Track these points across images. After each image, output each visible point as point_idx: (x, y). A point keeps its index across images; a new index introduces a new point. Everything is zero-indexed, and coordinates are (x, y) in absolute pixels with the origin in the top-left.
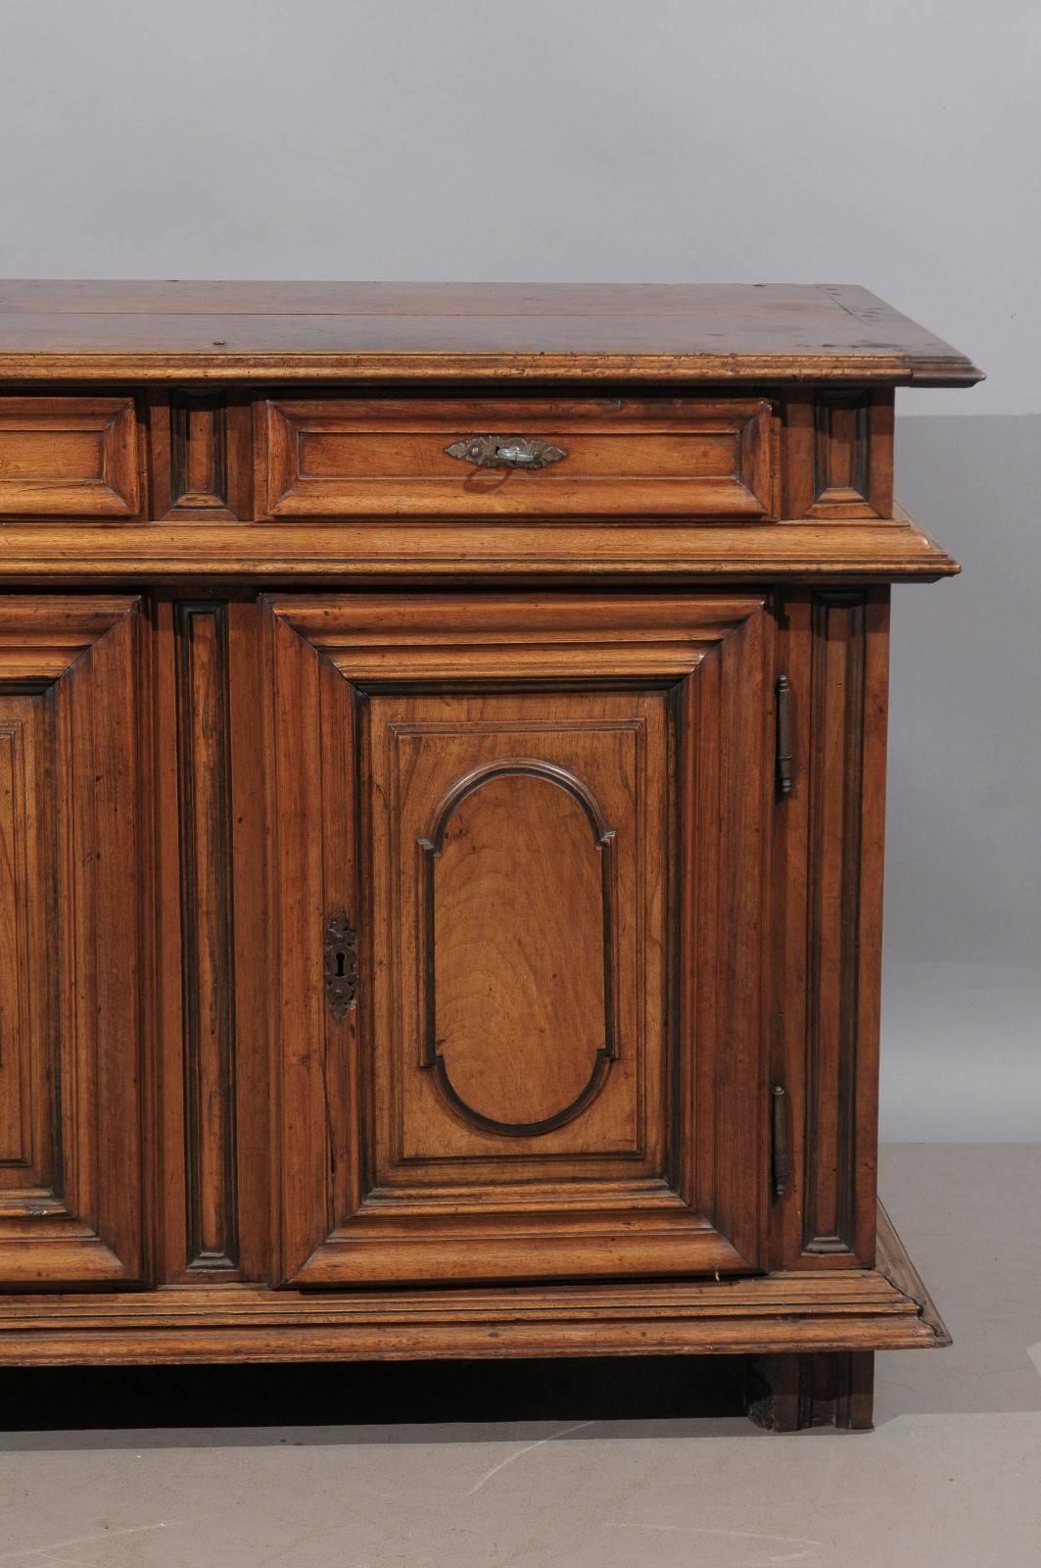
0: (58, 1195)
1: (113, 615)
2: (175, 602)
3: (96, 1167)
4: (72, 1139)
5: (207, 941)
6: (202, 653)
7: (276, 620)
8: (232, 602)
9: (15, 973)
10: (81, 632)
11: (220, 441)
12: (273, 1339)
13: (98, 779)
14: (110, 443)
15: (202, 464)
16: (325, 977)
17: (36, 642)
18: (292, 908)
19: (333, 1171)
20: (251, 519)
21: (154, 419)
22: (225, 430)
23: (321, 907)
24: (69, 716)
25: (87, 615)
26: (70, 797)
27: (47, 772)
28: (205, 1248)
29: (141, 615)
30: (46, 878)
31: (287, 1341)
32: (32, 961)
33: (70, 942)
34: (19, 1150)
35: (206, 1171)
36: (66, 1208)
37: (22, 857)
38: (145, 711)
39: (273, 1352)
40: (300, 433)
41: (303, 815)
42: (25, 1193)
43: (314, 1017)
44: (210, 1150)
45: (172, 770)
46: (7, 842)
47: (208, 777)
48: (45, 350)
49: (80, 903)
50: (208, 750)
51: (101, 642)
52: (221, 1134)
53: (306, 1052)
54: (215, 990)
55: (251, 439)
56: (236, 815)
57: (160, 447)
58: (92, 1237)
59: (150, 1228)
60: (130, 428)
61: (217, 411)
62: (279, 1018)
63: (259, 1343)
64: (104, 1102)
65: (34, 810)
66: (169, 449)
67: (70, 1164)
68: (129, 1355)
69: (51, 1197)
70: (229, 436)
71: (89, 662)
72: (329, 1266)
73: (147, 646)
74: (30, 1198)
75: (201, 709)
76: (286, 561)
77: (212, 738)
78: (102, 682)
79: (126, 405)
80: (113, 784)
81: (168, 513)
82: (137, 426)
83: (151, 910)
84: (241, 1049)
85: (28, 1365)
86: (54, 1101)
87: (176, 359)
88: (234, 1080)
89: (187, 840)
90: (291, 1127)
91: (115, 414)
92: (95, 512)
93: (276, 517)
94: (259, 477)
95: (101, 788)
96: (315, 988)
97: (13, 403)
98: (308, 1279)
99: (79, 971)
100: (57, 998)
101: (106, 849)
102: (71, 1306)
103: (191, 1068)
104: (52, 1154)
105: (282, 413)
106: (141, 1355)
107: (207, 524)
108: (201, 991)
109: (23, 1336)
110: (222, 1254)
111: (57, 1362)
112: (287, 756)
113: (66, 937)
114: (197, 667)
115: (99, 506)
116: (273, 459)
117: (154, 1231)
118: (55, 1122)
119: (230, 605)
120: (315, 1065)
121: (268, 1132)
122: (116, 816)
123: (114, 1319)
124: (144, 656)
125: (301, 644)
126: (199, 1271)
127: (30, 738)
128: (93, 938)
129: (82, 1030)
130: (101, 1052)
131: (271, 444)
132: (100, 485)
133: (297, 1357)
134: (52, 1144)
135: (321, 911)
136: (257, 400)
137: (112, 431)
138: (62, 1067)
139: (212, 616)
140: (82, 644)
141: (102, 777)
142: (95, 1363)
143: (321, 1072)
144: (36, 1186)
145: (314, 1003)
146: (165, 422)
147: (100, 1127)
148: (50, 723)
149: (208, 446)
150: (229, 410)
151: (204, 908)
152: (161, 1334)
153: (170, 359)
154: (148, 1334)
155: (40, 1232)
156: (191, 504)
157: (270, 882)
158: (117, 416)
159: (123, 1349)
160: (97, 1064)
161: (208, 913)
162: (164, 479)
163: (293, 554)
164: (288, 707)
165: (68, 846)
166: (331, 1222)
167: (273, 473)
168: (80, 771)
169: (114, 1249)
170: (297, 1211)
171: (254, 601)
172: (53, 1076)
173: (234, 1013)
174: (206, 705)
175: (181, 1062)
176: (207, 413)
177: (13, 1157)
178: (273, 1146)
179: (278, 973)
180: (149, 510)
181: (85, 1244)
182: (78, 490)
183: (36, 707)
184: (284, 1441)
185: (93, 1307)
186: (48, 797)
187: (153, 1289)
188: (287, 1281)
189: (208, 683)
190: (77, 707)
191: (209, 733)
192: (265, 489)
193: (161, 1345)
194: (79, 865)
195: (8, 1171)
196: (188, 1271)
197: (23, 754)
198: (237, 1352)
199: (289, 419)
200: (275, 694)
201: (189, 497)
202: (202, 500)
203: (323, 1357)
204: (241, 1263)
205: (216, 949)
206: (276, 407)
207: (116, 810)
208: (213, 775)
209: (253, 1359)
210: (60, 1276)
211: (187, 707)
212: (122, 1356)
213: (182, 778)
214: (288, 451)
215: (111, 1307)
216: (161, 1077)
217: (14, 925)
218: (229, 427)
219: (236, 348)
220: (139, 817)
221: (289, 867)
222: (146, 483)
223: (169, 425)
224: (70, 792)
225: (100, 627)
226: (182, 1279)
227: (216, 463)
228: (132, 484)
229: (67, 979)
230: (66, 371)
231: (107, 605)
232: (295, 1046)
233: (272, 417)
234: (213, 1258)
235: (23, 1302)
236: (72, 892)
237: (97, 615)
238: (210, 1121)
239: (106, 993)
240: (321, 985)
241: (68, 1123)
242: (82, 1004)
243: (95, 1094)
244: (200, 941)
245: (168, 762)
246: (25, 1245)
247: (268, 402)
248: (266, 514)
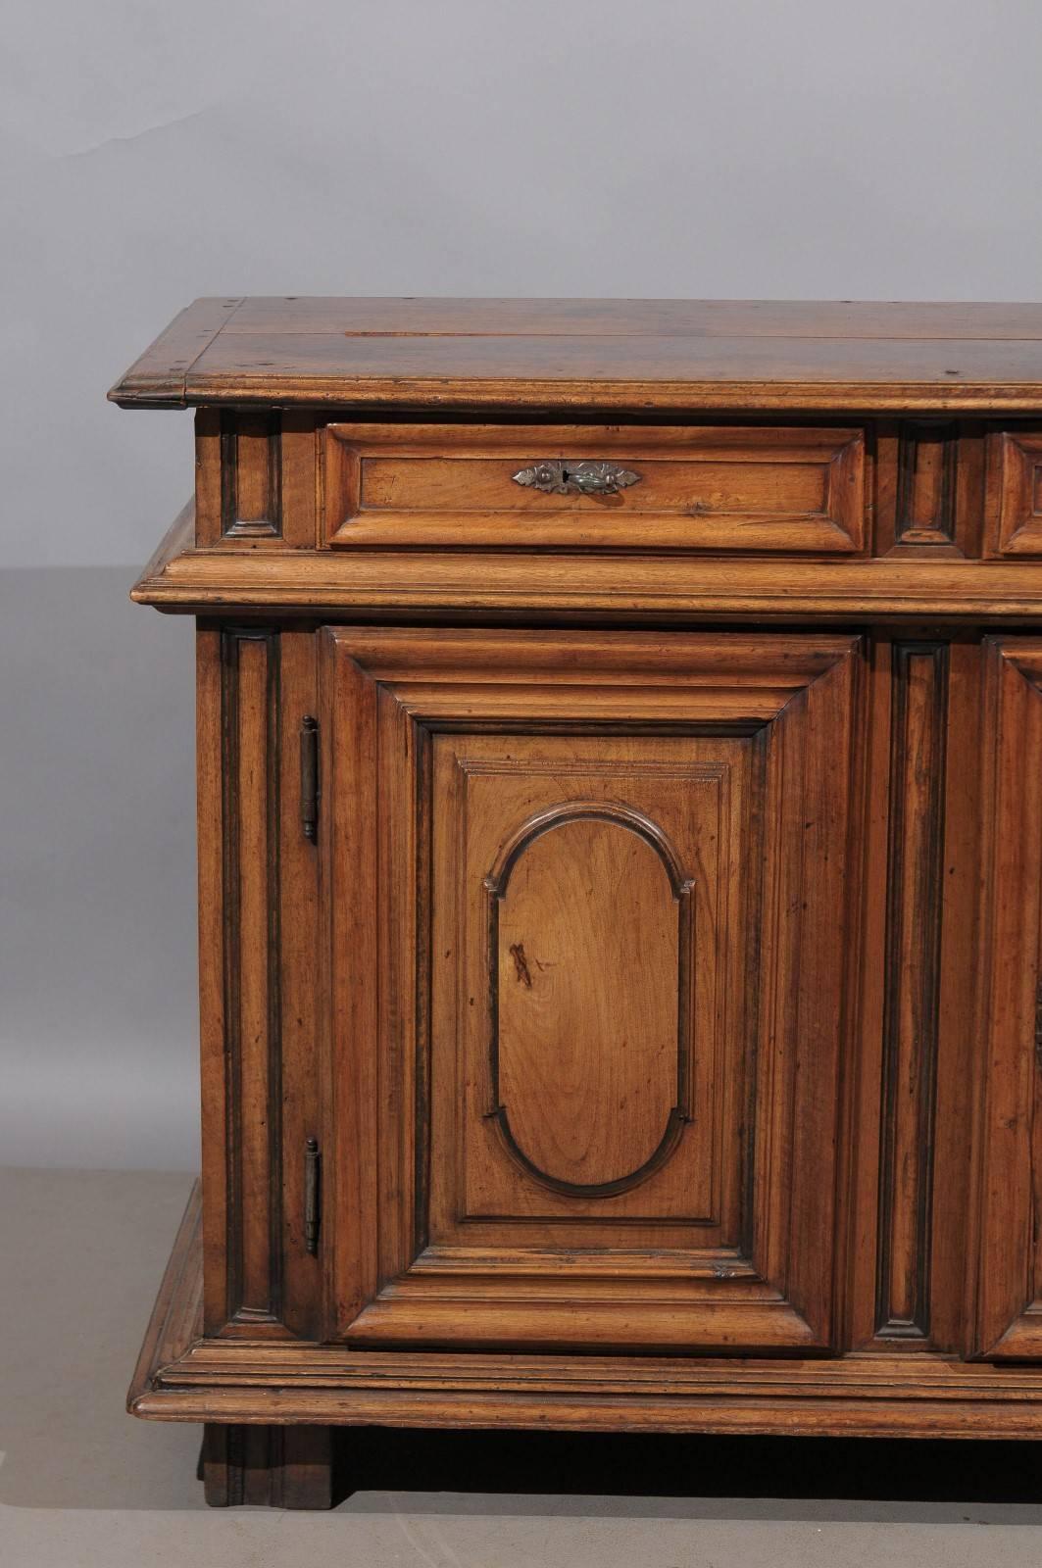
0: (747, 1256)
1: (833, 656)
2: (894, 642)
3: (788, 1229)
4: (764, 1199)
5: (909, 997)
6: (918, 696)
7: (1004, 664)
8: (954, 643)
9: (713, 1025)
10: (798, 672)
11: (948, 476)
12: (969, 1415)
13: (808, 825)
14: (836, 474)
15: (928, 497)
16: (1036, 1037)
17: (750, 683)
18: (1006, 965)
19: (1035, 1240)
20: (979, 556)
21: (881, 451)
22: (955, 463)
23: (1035, 965)
24: (780, 759)
25: (805, 655)
26: (778, 844)
27: (753, 817)
28: (893, 1316)
29: (860, 655)
30: (747, 929)
31: (984, 1417)
32: (729, 1013)
33: (771, 994)
34: (708, 1209)
35: (898, 1236)
36: (755, 1270)
37: (723, 906)
38: (859, 756)
39: (970, 1428)
40: (1036, 467)
41: (1022, 868)
42: (711, 1253)
43: (1023, 1079)
44: (903, 1215)
45: (883, 818)
46: (710, 889)
47: (919, 824)
48: (774, 377)
49: (783, 954)
50: (919, 797)
51: (818, 683)
52: (915, 1198)
53: (1013, 1115)
54: (915, 1047)
55: (984, 473)
56: (947, 867)
57: (887, 480)
58: (780, 1301)
59: (840, 1294)
60: (859, 460)
61: (948, 443)
62: (985, 1077)
63: (954, 1418)
64: (799, 1162)
65: (738, 856)
66: (895, 483)
67: (761, 1225)
68: (818, 1425)
69: (738, 1258)
70: (959, 469)
71: (804, 703)
72: (1028, 1340)
73: (864, 687)
74: (716, 1258)
75: (914, 754)
76: (1018, 601)
77: (925, 785)
78: (817, 725)
79: (855, 437)
80: (824, 831)
81: (892, 549)
82: (865, 458)
83: (856, 963)
84: (942, 1109)
85: (714, 1432)
86: (746, 1158)
87: (912, 389)
88: (933, 1142)
89: (894, 893)
90: (994, 1193)
91: (843, 446)
92: (818, 547)
93: (1005, 554)
94: (990, 513)
95: (811, 835)
96: (1026, 1049)
97: (738, 432)
98: (1006, 1353)
99: (778, 1025)
100: (755, 1052)
101: (812, 898)
102: (755, 1373)
103: (887, 1128)
104: (741, 1214)
105: (1019, 445)
106: (832, 1426)
107: (934, 561)
108: (901, 1048)
109: (707, 1401)
110: (911, 1323)
111: (744, 1431)
112: (1008, 805)
113: (768, 988)
114: (912, 713)
115: (822, 542)
116: (1008, 494)
117: (844, 1297)
118: (745, 1181)
119: (952, 646)
120: (1022, 1130)
121: (968, 1197)
122: (826, 865)
123: (803, 1387)
124: (861, 697)
125: (1029, 689)
126: (887, 1339)
127: (738, 782)
128: (795, 989)
129: (779, 1087)
130: (799, 1109)
131: (1006, 479)
132: (823, 520)
133: (995, 1435)
134: (741, 1203)
135: (1035, 968)
136: (992, 432)
137: (839, 463)
138: (757, 1124)
139: (931, 657)
140: (797, 685)
141: (813, 823)
142: (783, 1433)
143: (1028, 1138)
144: (723, 1246)
145: (1023, 1064)
146: (893, 454)
147: (793, 1187)
148: (760, 767)
149: (936, 480)
150: (960, 442)
151: (908, 962)
152: (851, 1405)
153: (905, 389)
154: (837, 1405)
155: (725, 1294)
156: (916, 540)
157: (982, 937)
158: (844, 447)
159: (813, 1420)
160: (793, 1121)
161: (912, 967)
162: (889, 514)
163: (1025, 594)
164: (1012, 754)
165: (774, 894)
166: (1031, 1294)
167: (1007, 508)
168: (788, 817)
169: (803, 1314)
170: (997, 1280)
171: (977, 642)
172: (745, 1133)
173: (935, 1072)
174: (920, 750)
175: (879, 1121)
176: (937, 445)
177: (702, 1217)
178: (972, 1213)
179: (987, 1032)
180: (874, 544)
181: (772, 1308)
182: (801, 524)
183: (745, 748)
184: (967, 1519)
185: (777, 1374)
186: (754, 843)
187: (840, 1357)
188: (983, 1353)
189: (924, 727)
190: (789, 752)
191: (922, 780)
192: (997, 524)
193: (852, 1416)
194: (784, 914)
195: (695, 1230)
196: (876, 1338)
197: (730, 799)
198: (932, 1426)
199: (1025, 451)
200: (998, 741)
201: (914, 532)
202: (926, 536)
203: (1022, 1435)
204: (932, 1333)
205: (919, 1005)
206: (1013, 440)
207: (826, 859)
208: (923, 823)
209: (950, 1434)
210: (746, 1341)
211: (900, 752)
212: (812, 1426)
213: (892, 825)
214: (1023, 485)
215: (797, 1375)
216: (857, 1136)
217: (713, 974)
218: (960, 459)
219: (972, 377)
220: (848, 865)
221: (1003, 922)
222: (871, 518)
223: (896, 458)
224: (778, 840)
225: (818, 669)
226: (868, 1348)
227: (943, 496)
228: (858, 518)
229: (766, 1034)
230: (797, 401)
231: (826, 645)
232: (1002, 1110)
233: (1009, 450)
234: (902, 1326)
235: (705, 1366)
236: (775, 943)
237: (817, 656)
238: (904, 1186)
239: (806, 1048)
240: (1031, 1045)
241: (761, 1182)
242: (780, 1059)
243: (790, 1154)
244: (903, 995)
245: (879, 808)
246: (710, 1307)
247: (1005, 434)
248: (998, 553)
